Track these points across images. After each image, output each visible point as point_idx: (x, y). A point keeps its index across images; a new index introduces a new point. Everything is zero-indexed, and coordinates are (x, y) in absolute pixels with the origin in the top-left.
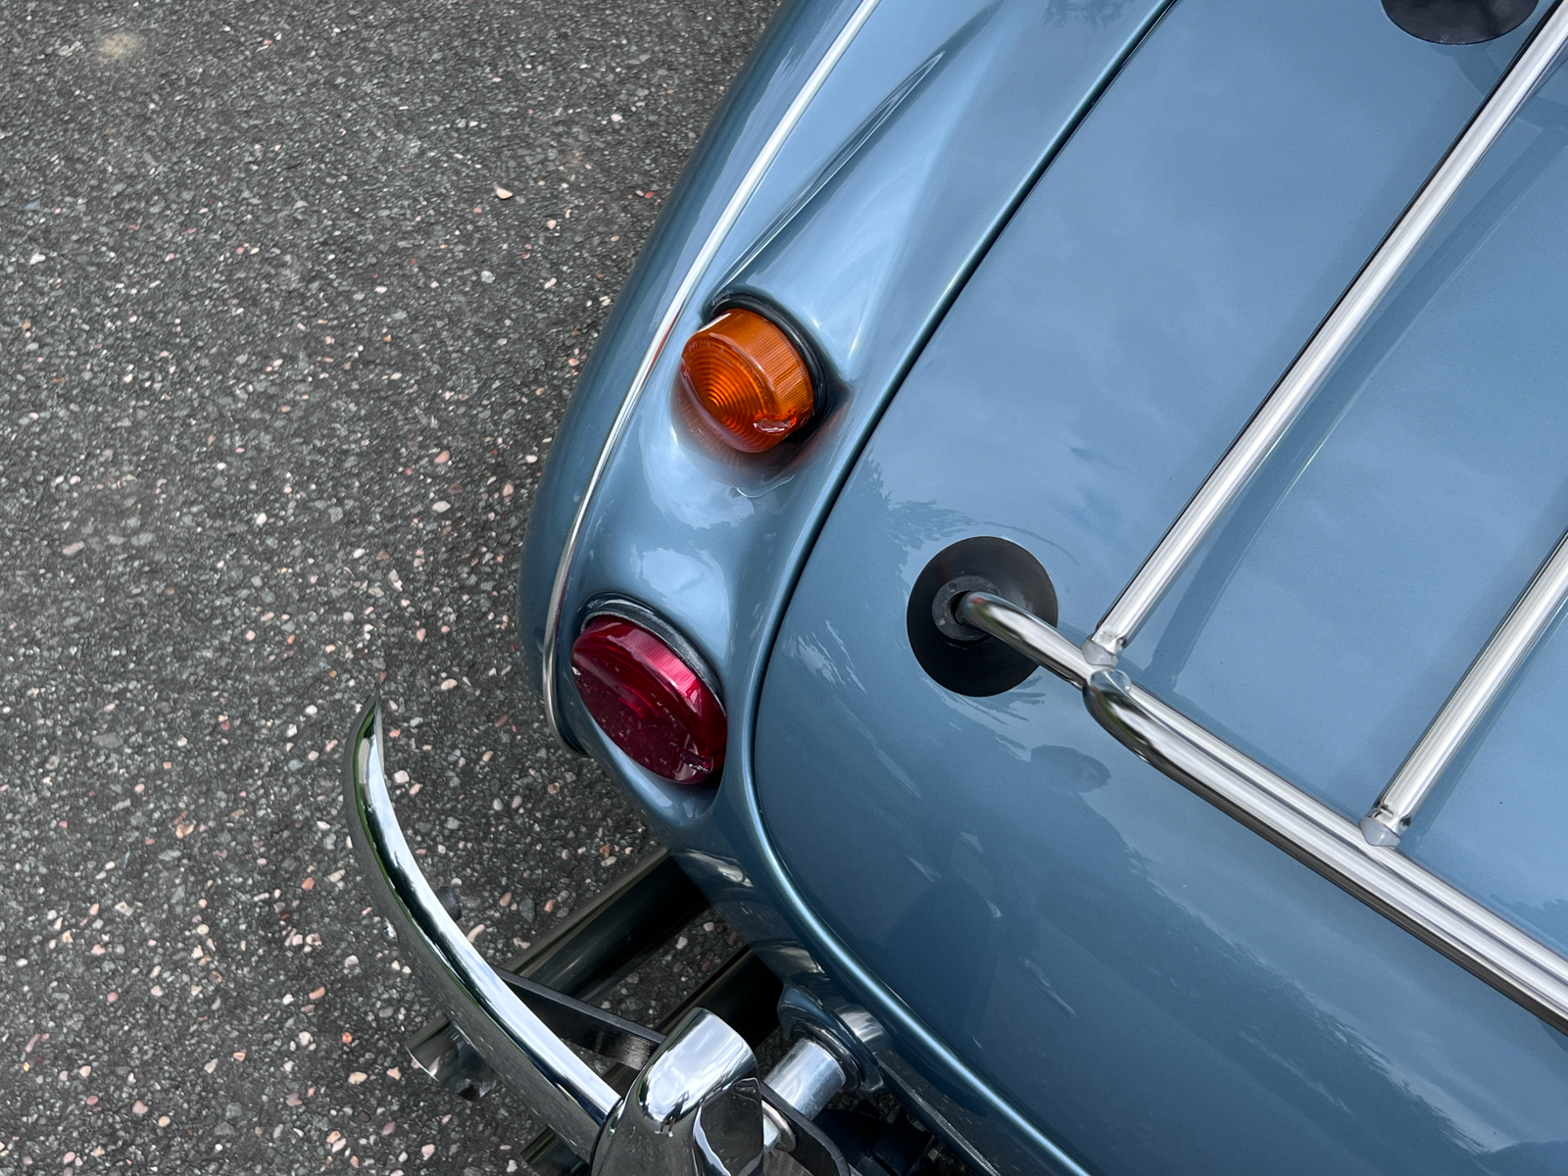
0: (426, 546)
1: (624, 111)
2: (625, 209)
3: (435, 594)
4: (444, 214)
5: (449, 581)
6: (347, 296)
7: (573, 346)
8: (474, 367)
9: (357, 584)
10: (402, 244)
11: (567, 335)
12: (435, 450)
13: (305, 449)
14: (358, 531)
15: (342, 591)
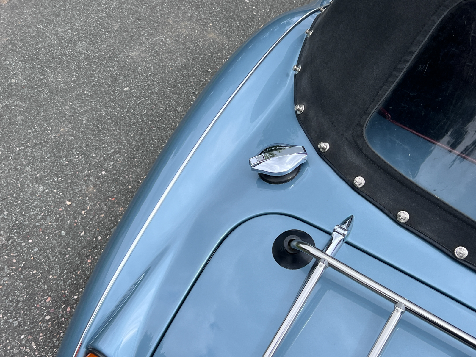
0: (43, 332)
1: (106, 170)
2: (106, 205)
3: (46, 349)
4: (50, 212)
5: (50, 344)
6: (20, 244)
7: (89, 255)
8: (58, 266)
9: (22, 348)
10: (37, 224)
11: (87, 252)
12: (46, 297)
13: (7, 301)
14: (22, 329)
15: (17, 351)
